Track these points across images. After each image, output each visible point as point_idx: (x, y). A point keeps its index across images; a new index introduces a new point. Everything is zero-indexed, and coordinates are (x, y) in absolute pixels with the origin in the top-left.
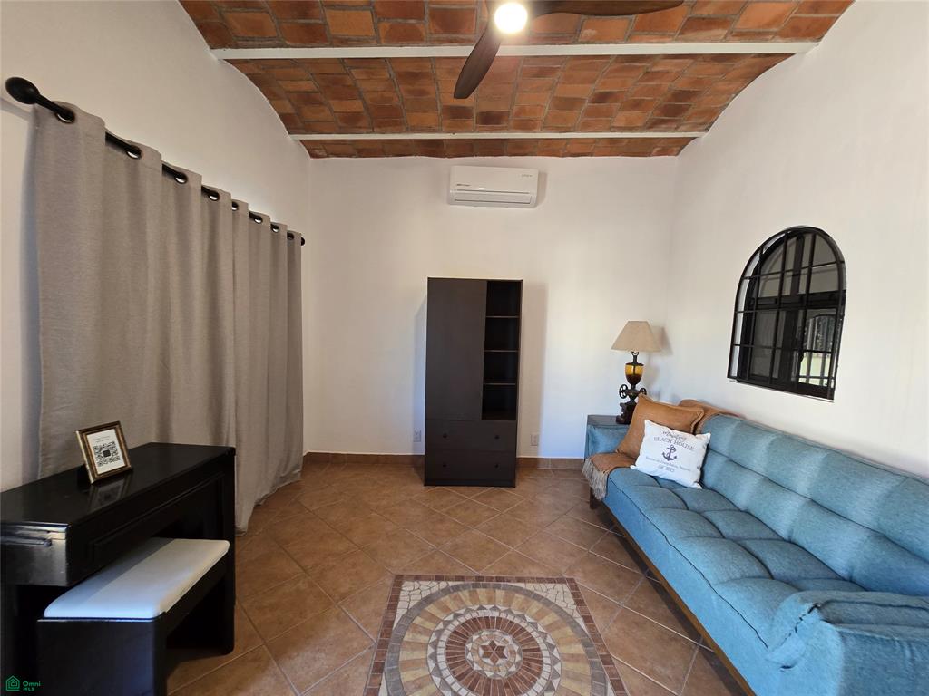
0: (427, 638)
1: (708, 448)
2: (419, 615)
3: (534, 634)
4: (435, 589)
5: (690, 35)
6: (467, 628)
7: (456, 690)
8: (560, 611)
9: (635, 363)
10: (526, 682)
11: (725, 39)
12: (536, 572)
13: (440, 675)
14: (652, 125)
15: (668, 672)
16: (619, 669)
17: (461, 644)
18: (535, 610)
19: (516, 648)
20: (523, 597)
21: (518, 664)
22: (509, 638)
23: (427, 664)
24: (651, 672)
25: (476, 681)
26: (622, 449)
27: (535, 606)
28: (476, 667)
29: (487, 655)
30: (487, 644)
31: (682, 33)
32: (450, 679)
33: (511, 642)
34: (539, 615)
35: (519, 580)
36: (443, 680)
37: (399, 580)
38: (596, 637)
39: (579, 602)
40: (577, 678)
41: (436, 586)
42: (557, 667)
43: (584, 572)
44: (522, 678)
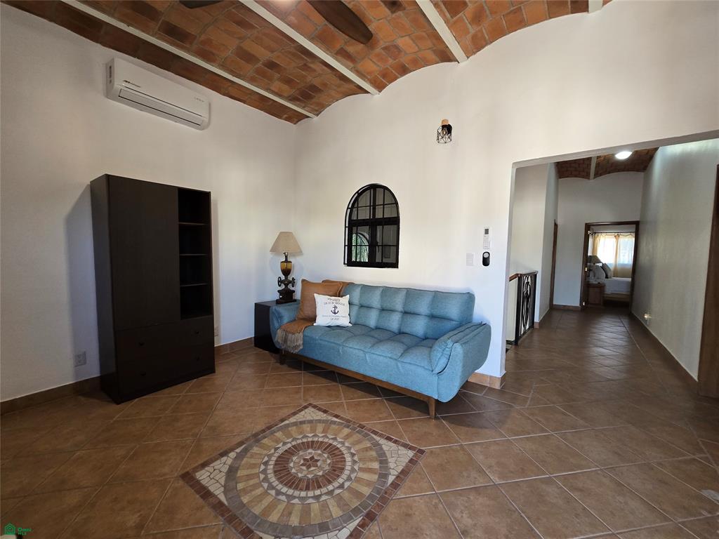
0: (261, 489)
1: (350, 303)
2: (236, 483)
3: (320, 440)
4: (229, 461)
5: (339, 58)
6: (279, 464)
7: (312, 495)
8: (319, 421)
9: (286, 261)
10: (341, 461)
11: (351, 70)
12: (286, 412)
13: (295, 497)
14: (292, 99)
15: (385, 415)
16: (369, 427)
17: (287, 474)
18: (309, 429)
19: (319, 452)
20: (295, 427)
21: (328, 457)
22: (310, 451)
23: (279, 500)
24: (380, 419)
25: (317, 482)
26: (300, 317)
27: (307, 427)
28: (310, 476)
29: (309, 467)
30: (302, 462)
31: (337, 54)
32: (303, 494)
33: (313, 452)
34: (313, 430)
35: (282, 420)
36: (300, 498)
37: (188, 477)
38: (348, 421)
39: (325, 412)
40: (359, 442)
41: (229, 459)
42: (347, 444)
43: (312, 397)
44: (338, 461)
